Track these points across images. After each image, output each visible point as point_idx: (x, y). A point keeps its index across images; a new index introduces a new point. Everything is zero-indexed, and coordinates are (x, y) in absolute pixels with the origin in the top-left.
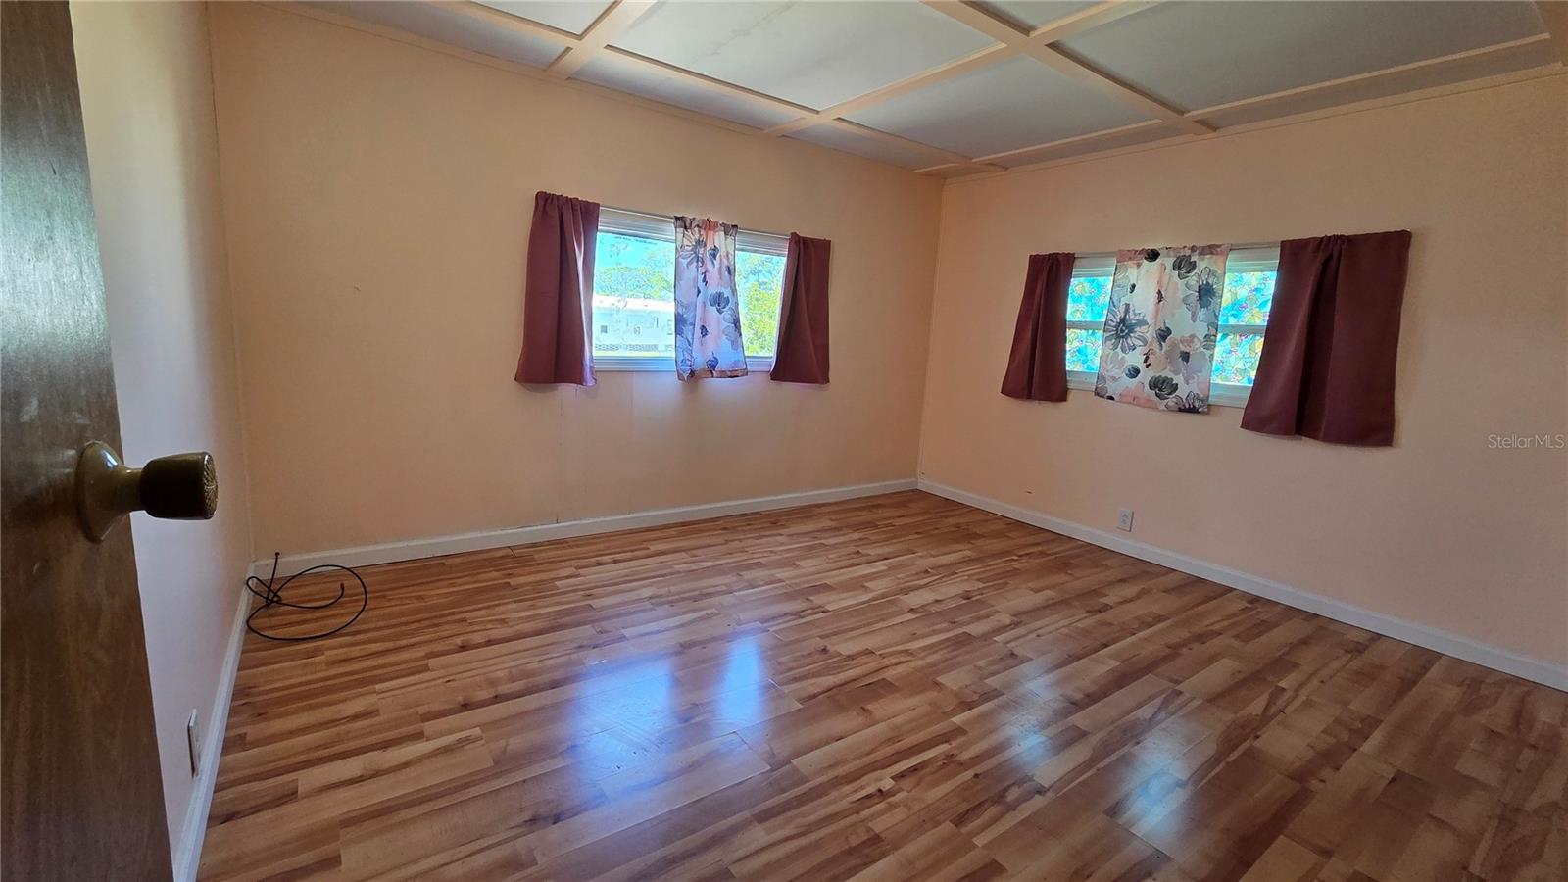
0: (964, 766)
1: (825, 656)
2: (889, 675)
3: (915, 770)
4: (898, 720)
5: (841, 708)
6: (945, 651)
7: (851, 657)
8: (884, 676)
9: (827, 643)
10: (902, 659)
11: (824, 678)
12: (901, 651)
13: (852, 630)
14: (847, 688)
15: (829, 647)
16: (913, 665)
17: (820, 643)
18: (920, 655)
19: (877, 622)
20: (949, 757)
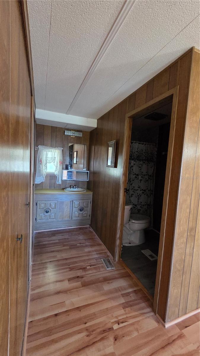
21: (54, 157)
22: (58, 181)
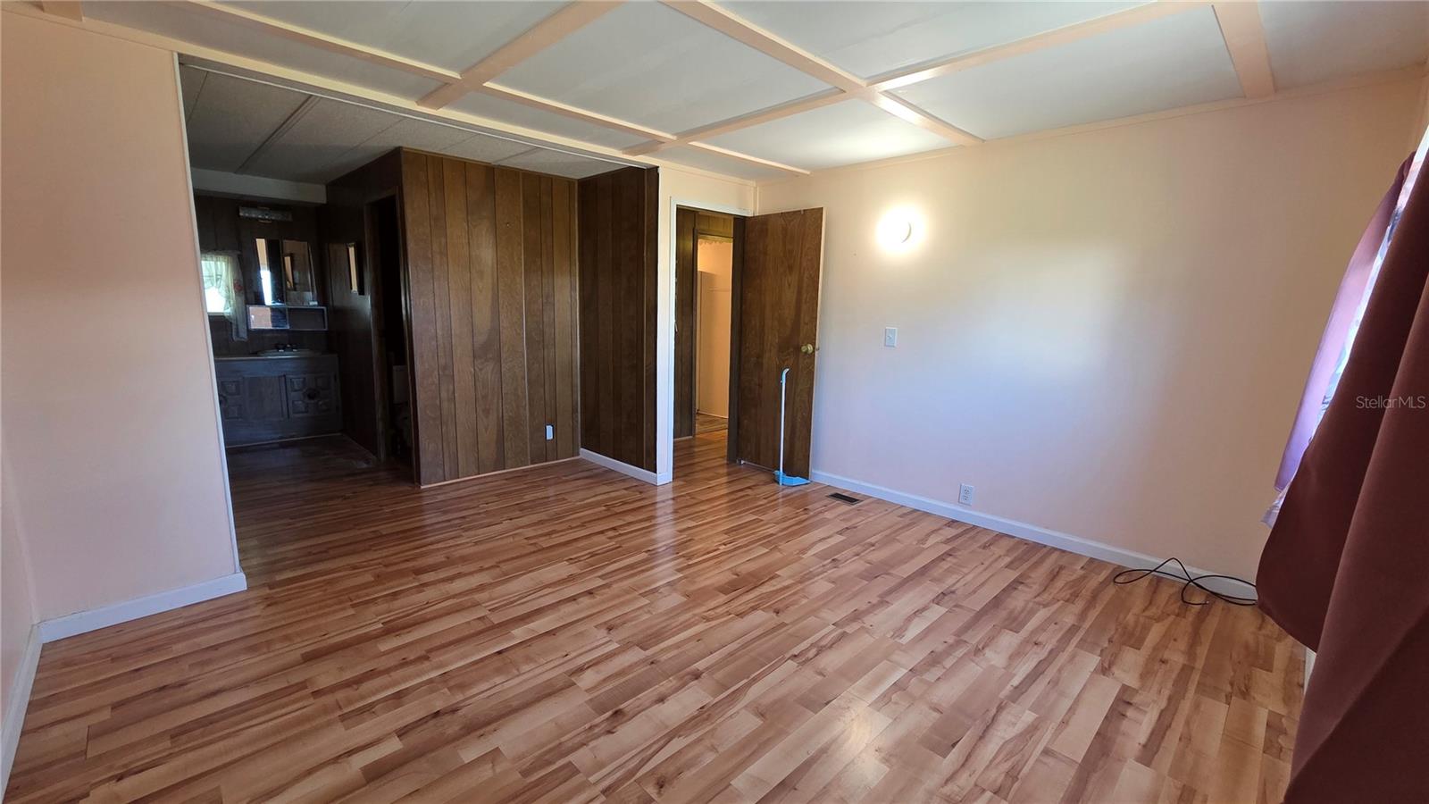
0: (683, 556)
1: (775, 607)
2: (723, 598)
3: (708, 553)
4: (717, 571)
5: (752, 574)
6: (674, 625)
7: (754, 609)
8: (726, 597)
9: (777, 620)
10: (712, 613)
11: (768, 590)
12: (712, 619)
13: (759, 637)
14: (751, 586)
15: (774, 615)
16: (704, 609)
17: (783, 618)
18: (697, 618)
19: (737, 650)
20: (689, 559)
21: (217, 275)
22: (237, 333)
